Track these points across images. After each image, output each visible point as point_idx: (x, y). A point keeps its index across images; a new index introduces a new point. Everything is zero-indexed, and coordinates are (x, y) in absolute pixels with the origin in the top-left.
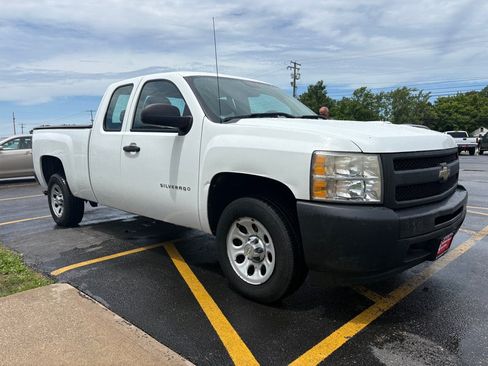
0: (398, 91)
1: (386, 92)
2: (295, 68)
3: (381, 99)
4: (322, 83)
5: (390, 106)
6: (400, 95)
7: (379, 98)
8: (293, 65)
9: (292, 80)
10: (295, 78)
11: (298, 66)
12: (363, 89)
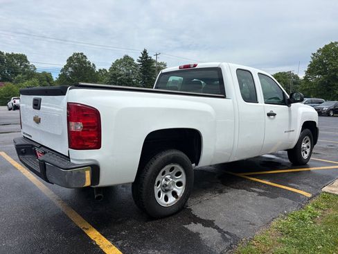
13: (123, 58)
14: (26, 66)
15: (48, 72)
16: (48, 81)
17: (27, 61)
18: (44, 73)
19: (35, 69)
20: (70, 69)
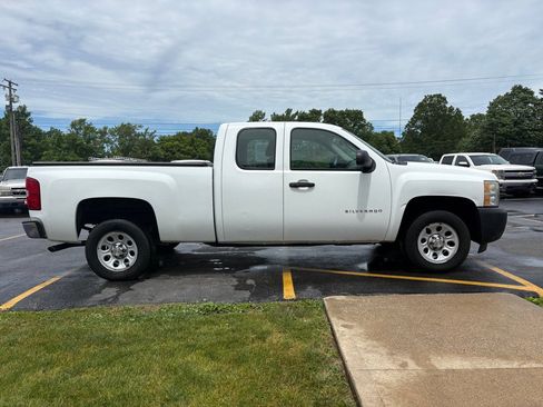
0: (123, 126)
1: (110, 127)
2: (10, 88)
3: (105, 133)
4: (25, 108)
5: (117, 143)
6: (126, 131)
7: (103, 133)
8: (7, 84)
9: (8, 103)
10: (12, 100)
11: (14, 87)
12: (82, 121)
13: (510, 91)
14: (363, 126)
15: (389, 131)
16: (388, 145)
17: (362, 119)
18: (384, 132)
19: (372, 128)
20: (419, 123)
